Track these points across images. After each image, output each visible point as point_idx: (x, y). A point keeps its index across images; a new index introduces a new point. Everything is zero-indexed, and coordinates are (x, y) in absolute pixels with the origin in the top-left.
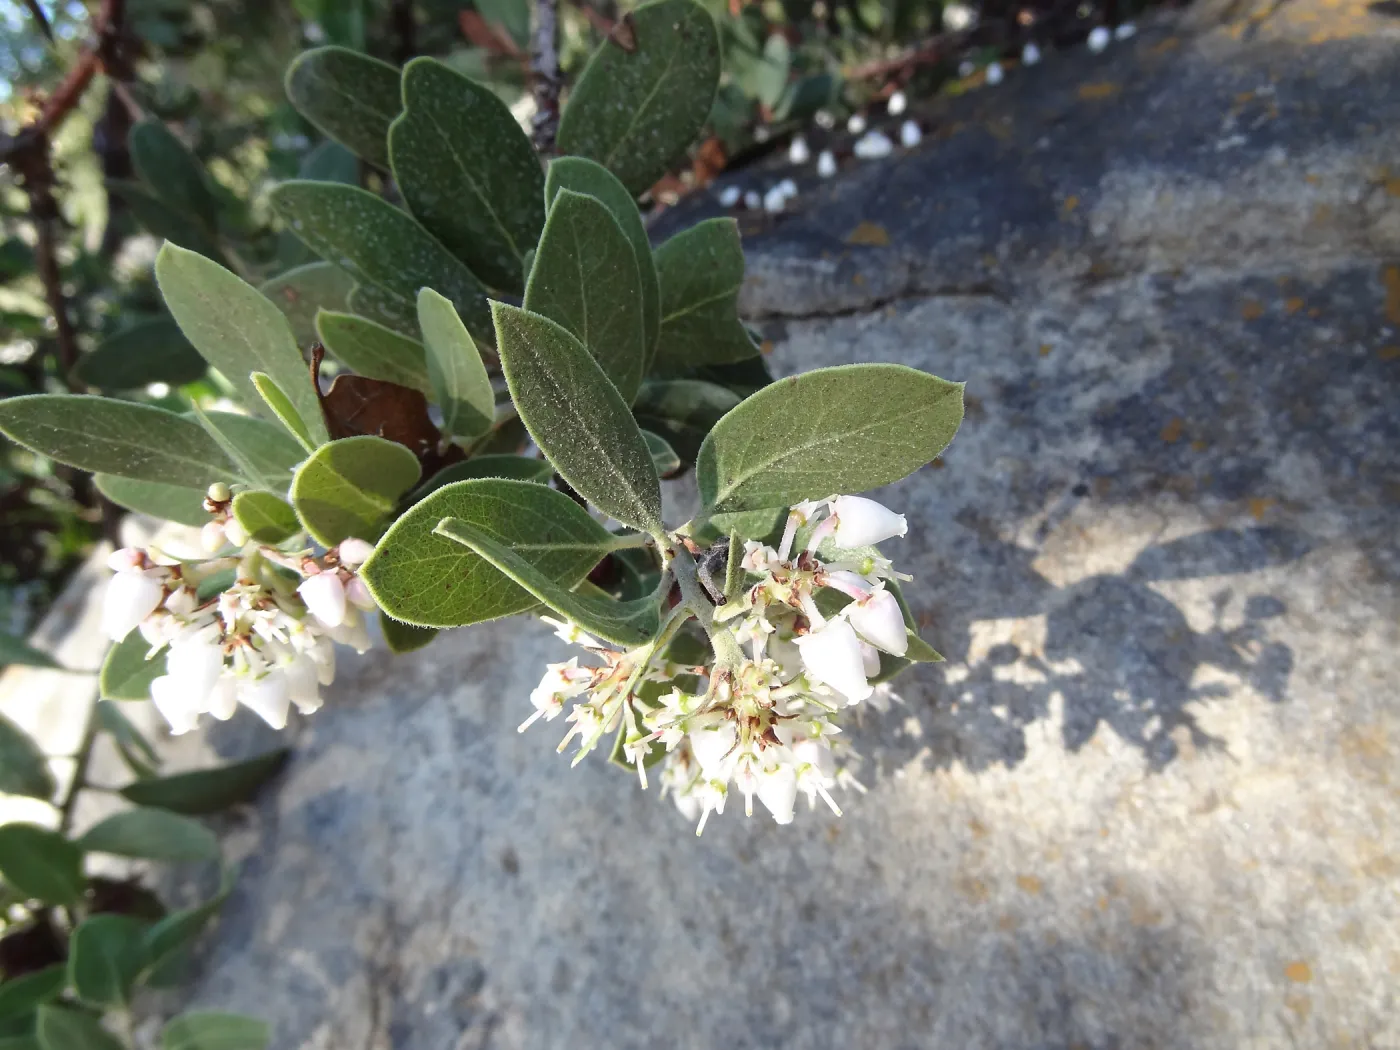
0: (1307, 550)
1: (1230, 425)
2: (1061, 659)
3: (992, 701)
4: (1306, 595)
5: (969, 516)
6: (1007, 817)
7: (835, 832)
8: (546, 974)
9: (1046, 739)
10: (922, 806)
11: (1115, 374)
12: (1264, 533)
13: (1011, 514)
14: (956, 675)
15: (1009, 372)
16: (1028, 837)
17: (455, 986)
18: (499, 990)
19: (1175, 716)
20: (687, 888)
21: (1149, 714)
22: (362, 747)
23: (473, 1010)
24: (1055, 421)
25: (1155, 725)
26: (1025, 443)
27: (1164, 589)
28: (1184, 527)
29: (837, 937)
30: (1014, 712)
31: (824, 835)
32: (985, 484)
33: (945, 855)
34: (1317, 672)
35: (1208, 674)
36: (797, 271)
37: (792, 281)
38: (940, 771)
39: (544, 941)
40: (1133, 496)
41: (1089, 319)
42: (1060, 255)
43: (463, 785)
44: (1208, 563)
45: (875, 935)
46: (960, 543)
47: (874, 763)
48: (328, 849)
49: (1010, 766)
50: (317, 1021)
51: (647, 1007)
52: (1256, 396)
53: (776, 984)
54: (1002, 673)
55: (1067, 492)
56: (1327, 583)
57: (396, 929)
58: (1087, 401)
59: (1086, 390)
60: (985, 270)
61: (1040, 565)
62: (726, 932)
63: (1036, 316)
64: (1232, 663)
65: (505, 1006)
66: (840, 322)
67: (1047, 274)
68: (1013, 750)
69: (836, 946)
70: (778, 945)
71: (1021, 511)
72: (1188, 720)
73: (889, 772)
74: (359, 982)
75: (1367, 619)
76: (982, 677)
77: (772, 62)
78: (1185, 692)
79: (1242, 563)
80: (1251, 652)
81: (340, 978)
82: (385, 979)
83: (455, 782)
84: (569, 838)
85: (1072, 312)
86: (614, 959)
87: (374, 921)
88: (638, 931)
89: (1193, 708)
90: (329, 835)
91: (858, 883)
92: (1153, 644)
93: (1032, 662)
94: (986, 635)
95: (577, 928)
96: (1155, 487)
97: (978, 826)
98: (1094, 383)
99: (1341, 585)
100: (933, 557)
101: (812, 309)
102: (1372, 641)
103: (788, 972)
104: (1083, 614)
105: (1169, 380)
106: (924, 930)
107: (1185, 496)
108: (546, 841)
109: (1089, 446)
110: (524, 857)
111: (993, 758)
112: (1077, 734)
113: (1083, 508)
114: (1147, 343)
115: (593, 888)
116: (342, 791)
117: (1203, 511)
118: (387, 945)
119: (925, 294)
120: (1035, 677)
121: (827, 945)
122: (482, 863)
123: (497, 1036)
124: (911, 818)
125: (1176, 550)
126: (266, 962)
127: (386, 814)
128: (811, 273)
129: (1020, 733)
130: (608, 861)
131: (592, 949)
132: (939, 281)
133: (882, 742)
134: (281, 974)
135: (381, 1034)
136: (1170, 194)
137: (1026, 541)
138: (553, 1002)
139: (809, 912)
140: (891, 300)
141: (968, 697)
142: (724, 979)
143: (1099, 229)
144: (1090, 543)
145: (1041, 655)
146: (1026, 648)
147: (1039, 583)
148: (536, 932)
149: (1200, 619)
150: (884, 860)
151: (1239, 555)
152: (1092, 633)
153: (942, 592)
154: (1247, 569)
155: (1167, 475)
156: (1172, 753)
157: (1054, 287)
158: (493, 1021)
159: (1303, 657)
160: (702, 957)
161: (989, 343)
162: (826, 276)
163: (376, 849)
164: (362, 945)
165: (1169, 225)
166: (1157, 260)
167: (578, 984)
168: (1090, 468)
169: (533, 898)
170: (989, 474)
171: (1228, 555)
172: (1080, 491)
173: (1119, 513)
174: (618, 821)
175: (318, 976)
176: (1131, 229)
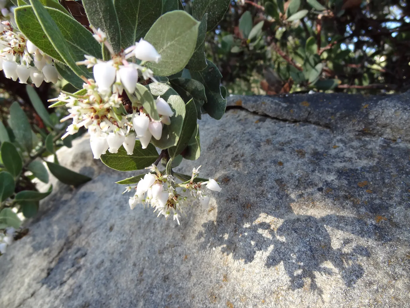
0: (390, 240)
1: (385, 190)
2: (281, 235)
3: (252, 239)
4: (381, 255)
5: (280, 182)
6: (235, 279)
7: (186, 258)
8: (97, 261)
9: (261, 258)
10: (214, 262)
11: (354, 161)
12: (376, 227)
13: (293, 186)
14: (247, 225)
15: (320, 149)
16: (238, 289)
17: (79, 254)
18: (86, 261)
19: (308, 273)
20: (141, 254)
21: (300, 267)
22: (105, 185)
23: (78, 263)
24: (325, 166)
25: (300, 272)
26: (311, 168)
27: (329, 229)
28: (348, 213)
29: (167, 291)
30: (257, 245)
31: (183, 257)
32: (291, 175)
33: (211, 282)
34: (371, 283)
35: (329, 265)
36: (276, 104)
37: (273, 106)
38: (225, 254)
39: (104, 253)
40: (336, 198)
41: (355, 143)
42: (355, 121)
43: (117, 205)
44: (349, 228)
45: (177, 296)
46: (272, 188)
47: (209, 242)
48: (80, 204)
49: (246, 262)
50: (48, 246)
51: (112, 284)
52: (399, 184)
53: (143, 296)
54: (260, 231)
55: (316, 188)
56: (391, 255)
57: (78, 233)
58: (339, 165)
59: (341, 162)
60: (330, 120)
61: (292, 205)
62: (141, 272)
63: (339, 138)
64: (339, 264)
65: (84, 265)
66: (282, 123)
67: (349, 127)
68: (249, 258)
69: (166, 293)
70: (151, 284)
71: (297, 187)
72: (313, 277)
73: (211, 247)
74: (62, 242)
75: (402, 275)
76: (254, 229)
77: (316, 70)
78: (317, 267)
79: (362, 233)
80: (348, 264)
81: (59, 238)
82: (68, 244)
83: (116, 203)
84: (127, 228)
85: (351, 140)
86: (114, 266)
87: (75, 228)
88: (124, 262)
89: (317, 274)
90: (82, 201)
91: (183, 277)
92: (314, 245)
93: (272, 232)
94: (263, 218)
95: (113, 254)
96: (346, 198)
97: (226, 277)
98: (345, 161)
99: (397, 258)
100: (262, 188)
101: (275, 116)
102: (400, 284)
103: (149, 294)
104: (297, 225)
105: (372, 169)
106: (191, 302)
107: (355, 205)
108: (122, 226)
109: (331, 178)
110: (116, 228)
111: (243, 257)
112: (271, 262)
113: (318, 195)
114: (371, 156)
115: (123, 244)
116: (93, 193)
117: (358, 211)
118: (74, 235)
119: (310, 122)
120: (270, 237)
121: (164, 292)
122: (106, 225)
123: (78, 273)
124: (209, 264)
125: (341, 219)
126: (49, 225)
127: (97, 203)
128: (280, 105)
129: (255, 252)
130: (131, 238)
131: (111, 261)
132: (315, 119)
133: (215, 236)
134: (50, 229)
135: (57, 258)
136: (400, 112)
137: (293, 196)
138: (93, 270)
139: (166, 278)
140: (300, 121)
141: (246, 234)
142: (133, 286)
143: (371, 117)
144: (314, 206)
145: (275, 231)
146: (272, 227)
147: (289, 210)
148: (103, 249)
149: (336, 244)
150: (194, 273)
151: (362, 230)
152: (296, 232)
153: (258, 200)
154: (363, 236)
155: (352, 196)
156: (301, 286)
157: (349, 131)
158: (79, 268)
159: (367, 276)
160: (131, 276)
161: (321, 141)
162: (283, 107)
163: (89, 210)
164: (69, 233)
165: (396, 122)
166: (388, 133)
167: (102, 268)
168: (327, 184)
169: (109, 239)
170: (294, 173)
171: (358, 228)
172: (320, 190)
173: (329, 201)
174: (140, 228)
175: (56, 235)
176: (382, 120)
